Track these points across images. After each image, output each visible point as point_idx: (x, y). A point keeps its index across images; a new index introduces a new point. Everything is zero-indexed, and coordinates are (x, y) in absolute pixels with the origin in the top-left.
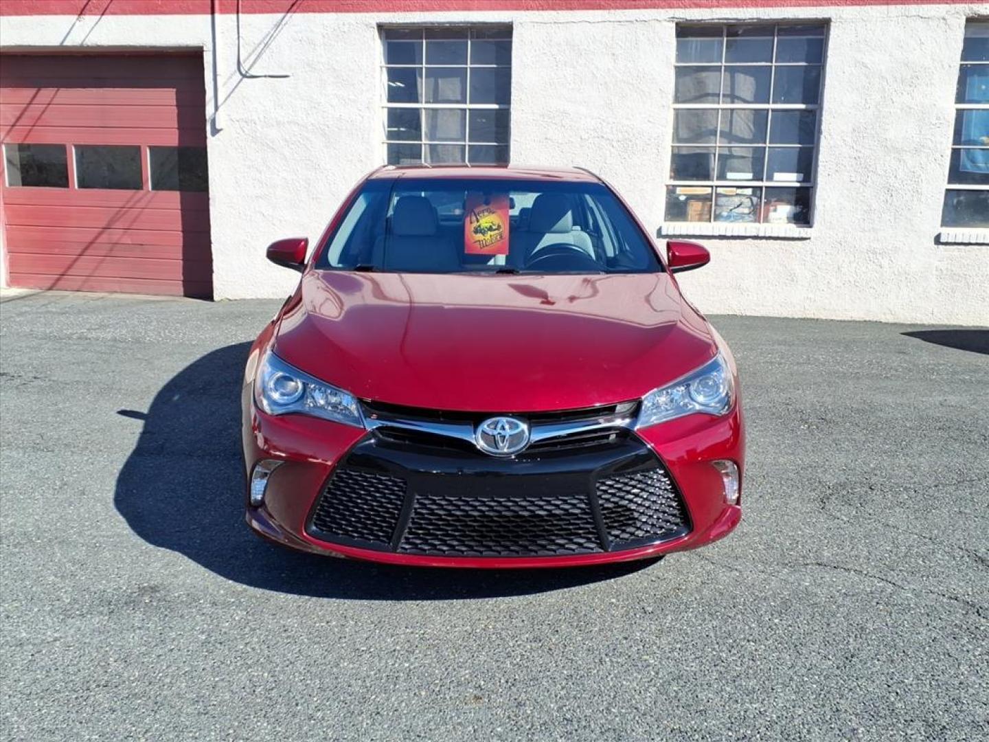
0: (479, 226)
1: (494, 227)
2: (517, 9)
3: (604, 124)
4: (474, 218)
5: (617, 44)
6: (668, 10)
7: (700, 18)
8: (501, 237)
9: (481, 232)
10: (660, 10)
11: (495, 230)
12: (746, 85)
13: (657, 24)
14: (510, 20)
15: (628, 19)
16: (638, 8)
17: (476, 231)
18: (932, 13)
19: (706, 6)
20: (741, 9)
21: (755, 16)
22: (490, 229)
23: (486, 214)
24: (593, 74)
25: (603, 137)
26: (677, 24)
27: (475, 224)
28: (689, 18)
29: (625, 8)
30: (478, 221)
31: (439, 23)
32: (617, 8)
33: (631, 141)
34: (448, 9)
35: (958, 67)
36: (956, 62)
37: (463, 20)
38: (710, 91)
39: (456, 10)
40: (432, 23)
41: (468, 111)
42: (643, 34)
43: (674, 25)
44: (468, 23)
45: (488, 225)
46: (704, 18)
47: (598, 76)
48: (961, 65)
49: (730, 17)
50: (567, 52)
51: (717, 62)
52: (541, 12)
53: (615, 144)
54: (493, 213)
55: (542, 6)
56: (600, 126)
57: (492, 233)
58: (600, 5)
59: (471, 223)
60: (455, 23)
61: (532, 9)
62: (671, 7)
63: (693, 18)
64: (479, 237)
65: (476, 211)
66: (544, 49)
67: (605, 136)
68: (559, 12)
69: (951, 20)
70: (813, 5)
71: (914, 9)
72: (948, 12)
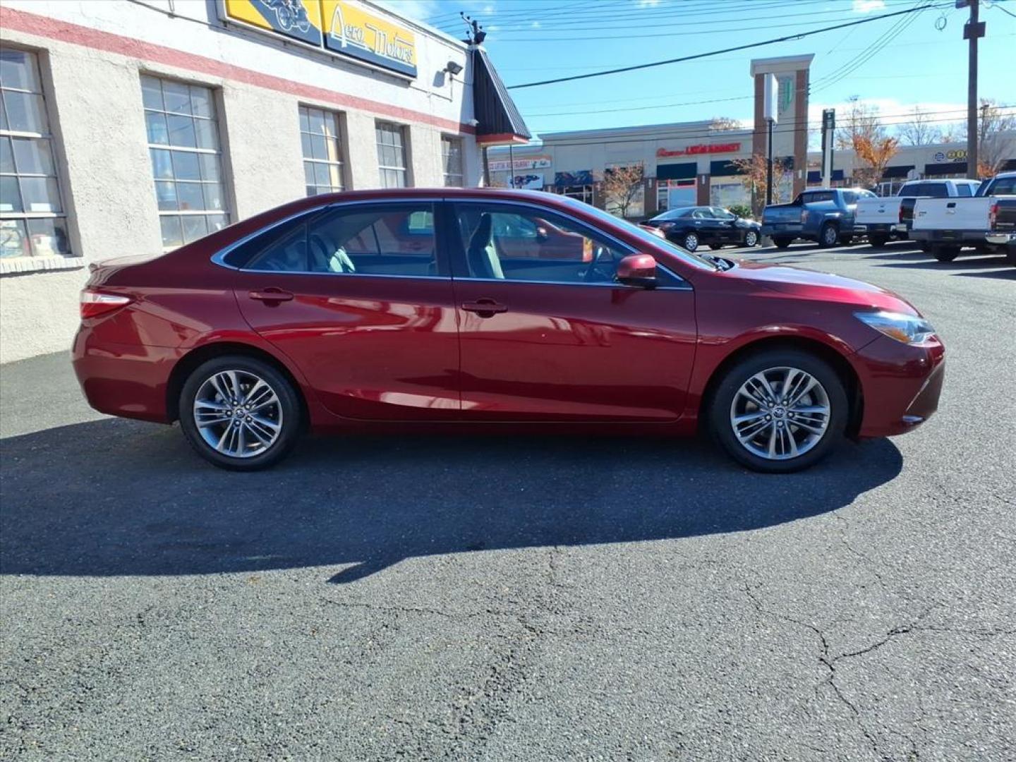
18: (117, 61)
35: (143, 112)
36: (142, 107)
48: (145, 111)
69: (131, 71)
70: (31, 33)
71: (107, 55)
72: (127, 62)
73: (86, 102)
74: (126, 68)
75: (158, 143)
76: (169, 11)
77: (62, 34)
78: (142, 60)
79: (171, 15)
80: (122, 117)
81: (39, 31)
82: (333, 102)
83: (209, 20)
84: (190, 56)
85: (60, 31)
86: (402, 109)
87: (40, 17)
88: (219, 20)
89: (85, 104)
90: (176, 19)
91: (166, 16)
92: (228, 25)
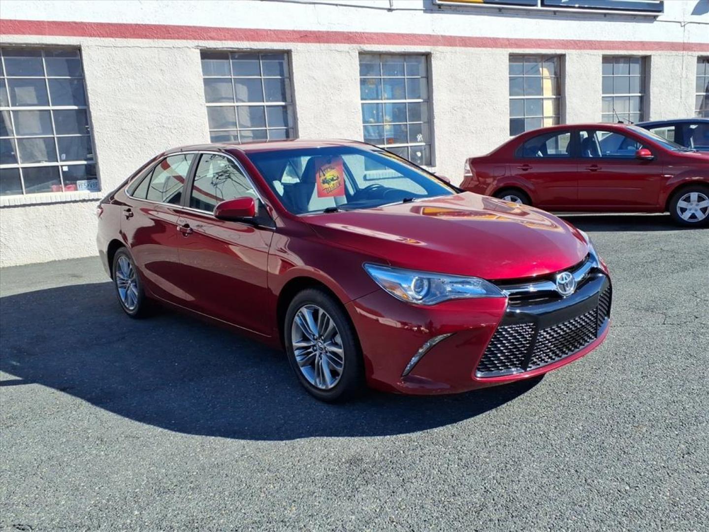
0: (325, 179)
1: (335, 178)
2: (83, 36)
3: (163, 117)
4: (321, 173)
5: (162, 63)
6: (194, 41)
7: (215, 47)
8: (340, 184)
9: (327, 183)
10: (189, 41)
11: (335, 180)
12: (243, 91)
13: (187, 49)
14: (78, 44)
15: (168, 46)
16: (174, 39)
17: (324, 182)
18: (342, 49)
19: (218, 40)
20: (240, 42)
21: (249, 47)
22: (333, 180)
23: (329, 170)
24: (149, 83)
25: (163, 127)
26: (201, 50)
27: (323, 178)
28: (208, 47)
29: (164, 38)
30: (324, 175)
31: (15, 44)
32: (158, 38)
33: (184, 128)
34: (24, 33)
35: (359, 79)
36: (358, 77)
37: (38, 42)
38: (224, 96)
39: (30, 34)
40: (10, 44)
41: (52, 112)
42: (180, 56)
43: (199, 51)
44: (43, 44)
45: (331, 177)
46: (218, 47)
47: (153, 84)
48: (361, 79)
49: (234, 47)
50: (127, 68)
51: (228, 76)
52: (102, 39)
53: (173, 131)
54: (334, 169)
55: (102, 34)
56: (160, 119)
57: (335, 182)
58: (146, 36)
59: (320, 177)
60: (30, 44)
61: (94, 36)
62: (195, 39)
63: (211, 47)
64: (326, 186)
65: (323, 168)
66: (109, 65)
67: (165, 125)
68: (117, 39)
69: (352, 53)
70: (281, 41)
71: (333, 46)
72: (349, 48)
73: (315, 79)
74: (348, 52)
75: (382, 99)
76: (388, 7)
77: (302, 38)
78: (361, 45)
79: (390, 10)
80: (341, 86)
81: (286, 40)
82: (551, 48)
83: (424, 7)
84: (402, 36)
85: (301, 37)
86: (641, 42)
87: (288, 30)
88: (433, 4)
89: (314, 80)
90: (394, 11)
91: (386, 11)
92: (442, 7)
